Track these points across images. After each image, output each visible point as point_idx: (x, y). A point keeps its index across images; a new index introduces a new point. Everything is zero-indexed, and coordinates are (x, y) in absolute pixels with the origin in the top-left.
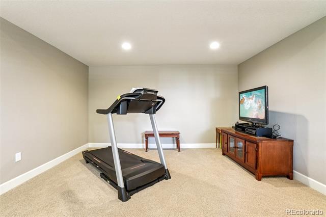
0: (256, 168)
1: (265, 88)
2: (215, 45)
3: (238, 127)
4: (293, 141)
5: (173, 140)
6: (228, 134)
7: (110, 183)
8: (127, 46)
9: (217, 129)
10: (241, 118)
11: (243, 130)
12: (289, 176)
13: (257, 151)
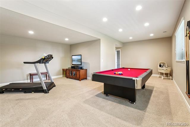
0: (80, 78)
1: (81, 55)
2: (67, 39)
3: (72, 67)
4: (87, 69)
5: (44, 76)
6: (69, 70)
7: (34, 93)
8: (31, 32)
9: (63, 69)
10: (72, 64)
11: (74, 68)
12: (86, 79)
13: (80, 73)
